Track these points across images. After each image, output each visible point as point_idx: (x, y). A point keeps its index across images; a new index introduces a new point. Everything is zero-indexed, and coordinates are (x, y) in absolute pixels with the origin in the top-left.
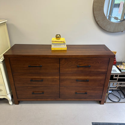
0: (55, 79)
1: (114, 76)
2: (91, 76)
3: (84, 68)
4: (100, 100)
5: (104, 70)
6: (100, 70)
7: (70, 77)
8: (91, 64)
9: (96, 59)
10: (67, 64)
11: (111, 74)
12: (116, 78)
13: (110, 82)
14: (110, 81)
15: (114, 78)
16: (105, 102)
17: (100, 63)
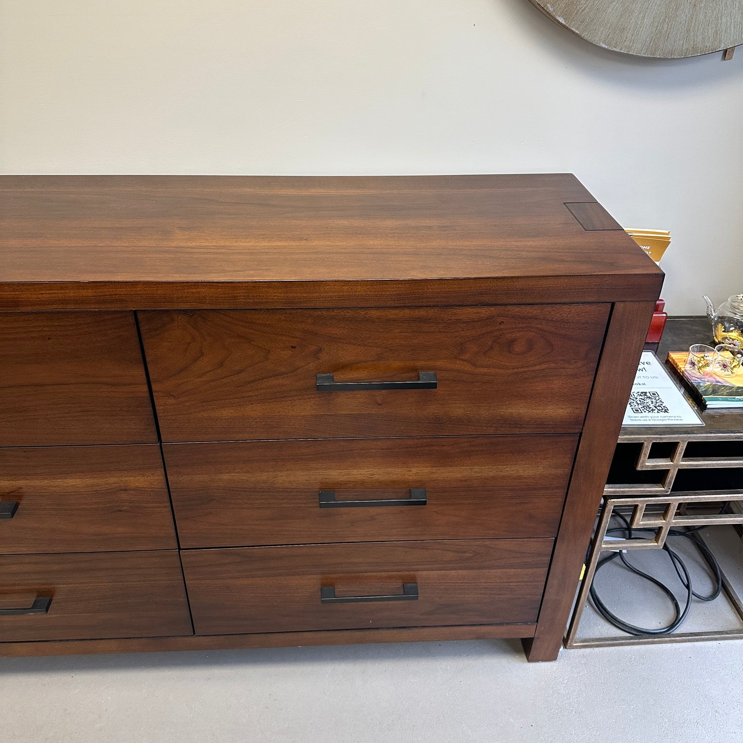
0: (124, 496)
1: (647, 450)
2: (444, 459)
3: (380, 395)
4: (526, 632)
5: (557, 411)
6: (521, 410)
7: (263, 476)
8: (440, 363)
9: (484, 312)
10: (221, 364)
11: (622, 438)
12: (661, 463)
13: (606, 498)
14: (608, 489)
15: (647, 463)
16: (565, 642)
17: (518, 348)
